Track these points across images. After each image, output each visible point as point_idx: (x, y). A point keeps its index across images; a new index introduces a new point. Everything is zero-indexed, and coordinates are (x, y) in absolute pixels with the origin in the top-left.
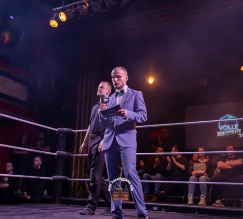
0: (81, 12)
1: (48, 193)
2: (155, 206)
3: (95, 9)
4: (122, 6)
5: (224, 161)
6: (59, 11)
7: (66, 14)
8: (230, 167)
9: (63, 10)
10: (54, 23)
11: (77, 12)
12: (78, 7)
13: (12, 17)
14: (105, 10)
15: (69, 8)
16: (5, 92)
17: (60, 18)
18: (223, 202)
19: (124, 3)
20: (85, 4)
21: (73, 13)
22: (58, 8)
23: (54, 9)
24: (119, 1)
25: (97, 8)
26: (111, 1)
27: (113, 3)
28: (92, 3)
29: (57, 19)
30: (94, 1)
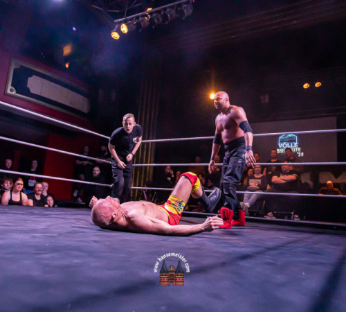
0: (142, 24)
3: (156, 21)
4: (183, 19)
5: (279, 176)
6: (121, 23)
7: (127, 25)
8: (283, 182)
9: (125, 22)
10: (115, 35)
11: (138, 25)
12: (141, 19)
13: (74, 29)
14: (167, 23)
15: (131, 19)
16: (67, 104)
17: (122, 30)
18: (274, 215)
19: (186, 15)
20: (146, 16)
21: (134, 25)
22: (120, 20)
23: (116, 21)
24: (182, 13)
25: (158, 20)
26: (173, 12)
27: (174, 15)
28: (154, 15)
29: (119, 31)
30: (156, 12)
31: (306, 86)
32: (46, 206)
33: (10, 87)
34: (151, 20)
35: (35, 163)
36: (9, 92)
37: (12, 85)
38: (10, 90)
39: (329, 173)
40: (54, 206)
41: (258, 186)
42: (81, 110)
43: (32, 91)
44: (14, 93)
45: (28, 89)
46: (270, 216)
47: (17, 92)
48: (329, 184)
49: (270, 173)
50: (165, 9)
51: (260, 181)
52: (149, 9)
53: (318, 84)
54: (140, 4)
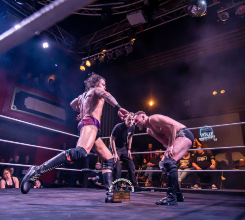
0: (100, 59)
1: (79, 182)
2: (153, 189)
4: (127, 55)
6: (86, 60)
7: (90, 61)
9: (89, 59)
10: (83, 68)
11: (98, 60)
12: (98, 57)
13: (56, 65)
14: (116, 58)
15: (93, 57)
17: (87, 64)
19: (128, 53)
20: (102, 55)
21: (95, 61)
22: (86, 58)
23: (83, 59)
24: (125, 52)
25: (110, 57)
26: (119, 52)
27: (121, 53)
28: (107, 54)
29: (85, 65)
30: (108, 52)
31: (215, 93)
32: (35, 187)
33: (13, 105)
34: (106, 57)
35: (28, 158)
36: (12, 108)
37: (14, 104)
38: (13, 107)
39: (239, 153)
40: (40, 187)
41: (188, 165)
42: (61, 118)
43: (28, 107)
44: (15, 109)
45: (25, 106)
46: (196, 187)
47: (17, 109)
48: (241, 161)
49: (193, 155)
50: (114, 50)
51: (188, 161)
52: (104, 51)
53: (222, 92)
54: (98, 48)
